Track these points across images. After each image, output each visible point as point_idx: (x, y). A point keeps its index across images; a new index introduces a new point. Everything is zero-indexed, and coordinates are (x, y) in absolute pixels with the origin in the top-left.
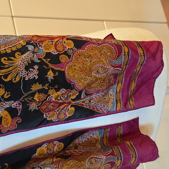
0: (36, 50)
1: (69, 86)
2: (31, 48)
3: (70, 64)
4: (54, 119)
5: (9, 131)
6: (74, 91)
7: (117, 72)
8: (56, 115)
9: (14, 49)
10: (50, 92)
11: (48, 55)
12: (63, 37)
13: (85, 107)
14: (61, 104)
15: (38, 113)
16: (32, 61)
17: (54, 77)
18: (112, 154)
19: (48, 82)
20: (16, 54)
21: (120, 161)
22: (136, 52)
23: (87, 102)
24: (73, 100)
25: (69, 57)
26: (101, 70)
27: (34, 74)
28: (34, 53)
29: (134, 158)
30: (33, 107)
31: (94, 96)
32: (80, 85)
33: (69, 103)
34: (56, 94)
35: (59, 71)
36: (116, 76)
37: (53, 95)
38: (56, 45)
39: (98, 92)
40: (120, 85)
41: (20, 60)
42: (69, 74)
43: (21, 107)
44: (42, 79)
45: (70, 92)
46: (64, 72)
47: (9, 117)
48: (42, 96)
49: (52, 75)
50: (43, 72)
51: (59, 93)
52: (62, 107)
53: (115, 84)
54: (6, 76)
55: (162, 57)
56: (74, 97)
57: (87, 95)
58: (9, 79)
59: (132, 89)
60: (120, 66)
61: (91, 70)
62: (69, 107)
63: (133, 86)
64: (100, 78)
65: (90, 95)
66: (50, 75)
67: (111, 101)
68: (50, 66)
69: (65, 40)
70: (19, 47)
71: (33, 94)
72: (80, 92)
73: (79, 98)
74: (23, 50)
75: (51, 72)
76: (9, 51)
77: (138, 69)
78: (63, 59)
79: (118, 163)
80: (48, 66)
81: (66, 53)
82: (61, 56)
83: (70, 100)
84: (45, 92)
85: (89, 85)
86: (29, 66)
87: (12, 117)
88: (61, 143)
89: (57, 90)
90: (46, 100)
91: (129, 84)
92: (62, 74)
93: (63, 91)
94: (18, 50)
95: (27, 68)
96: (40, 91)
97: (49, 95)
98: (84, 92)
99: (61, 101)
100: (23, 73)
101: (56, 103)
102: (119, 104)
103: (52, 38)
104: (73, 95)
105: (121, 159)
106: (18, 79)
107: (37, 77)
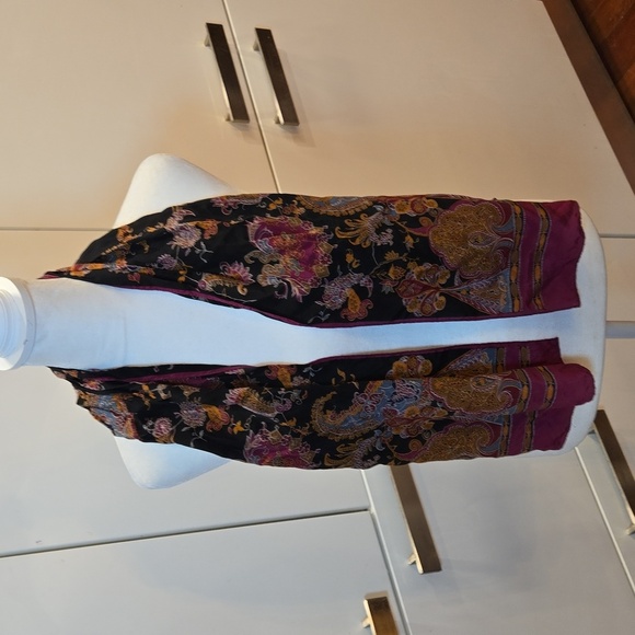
0: (387, 211)
1: (436, 260)
2: (379, 208)
3: (435, 229)
4: (415, 311)
5: (357, 320)
6: (443, 270)
7: (506, 244)
8: (419, 305)
9: (358, 210)
10: (410, 265)
11: (403, 217)
12: (422, 196)
13: (462, 299)
14: (426, 288)
15: (395, 297)
16: (383, 224)
17: (414, 245)
18: (513, 376)
19: (407, 251)
20: (362, 216)
21: (526, 387)
22: (535, 214)
23: (464, 292)
24: (443, 286)
25: (433, 219)
26: (480, 240)
27: (387, 238)
28: (384, 214)
29: (551, 388)
30: (387, 287)
31: (474, 285)
32: (451, 259)
33: (437, 289)
34: (418, 269)
35: (420, 237)
36: (506, 251)
37: (415, 270)
38: (412, 206)
39: (480, 278)
40: (515, 269)
41: (368, 223)
42: (434, 242)
43: (372, 286)
44: (398, 245)
45: (439, 270)
46: (427, 238)
47: (357, 299)
48: (399, 270)
49: (411, 241)
50: (399, 236)
51: (422, 268)
52: (427, 293)
53: (506, 267)
54: (354, 239)
55: (580, 223)
56: (443, 282)
57: (463, 280)
58: (358, 242)
59: (537, 277)
60: (510, 235)
61: (465, 238)
62: (437, 295)
63: (538, 274)
64: (481, 253)
65: (469, 281)
66: (409, 241)
67: (503, 296)
68: (408, 230)
69: (424, 199)
70: (364, 208)
71: (387, 268)
72: (453, 273)
73: (450, 283)
74: (370, 211)
75: (409, 237)
76: (351, 213)
77: (542, 242)
78: (425, 221)
79: (525, 391)
80: (404, 230)
81: (427, 215)
82: (421, 219)
83: (437, 285)
84: (403, 265)
85: (465, 261)
86: (381, 229)
87: (362, 300)
88: (428, 361)
89: (420, 264)
90: (404, 278)
91: (530, 271)
92: (425, 240)
93: (428, 266)
94: (363, 212)
95: (378, 231)
96: (397, 263)
97: (409, 270)
98: (458, 273)
99: (425, 283)
100: (374, 238)
101: (418, 284)
102: (517, 302)
103: (406, 199)
104: (442, 278)
105: (528, 386)
106: (368, 243)
107: (391, 243)
